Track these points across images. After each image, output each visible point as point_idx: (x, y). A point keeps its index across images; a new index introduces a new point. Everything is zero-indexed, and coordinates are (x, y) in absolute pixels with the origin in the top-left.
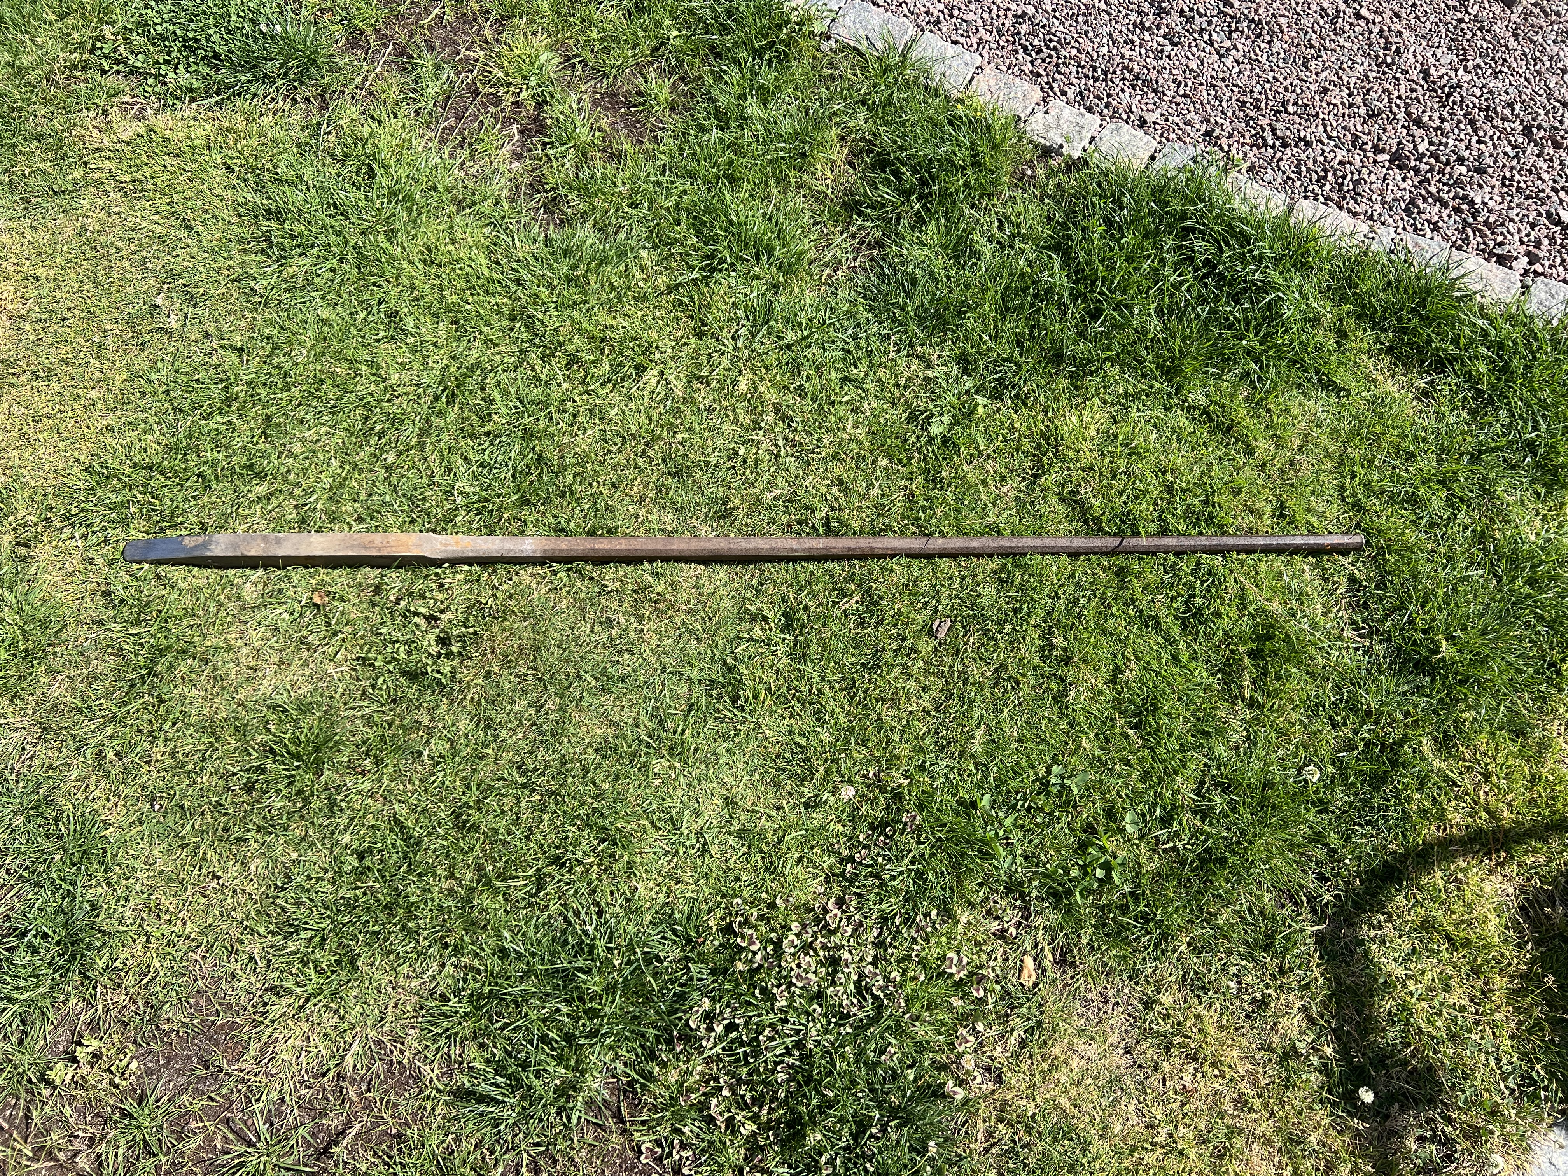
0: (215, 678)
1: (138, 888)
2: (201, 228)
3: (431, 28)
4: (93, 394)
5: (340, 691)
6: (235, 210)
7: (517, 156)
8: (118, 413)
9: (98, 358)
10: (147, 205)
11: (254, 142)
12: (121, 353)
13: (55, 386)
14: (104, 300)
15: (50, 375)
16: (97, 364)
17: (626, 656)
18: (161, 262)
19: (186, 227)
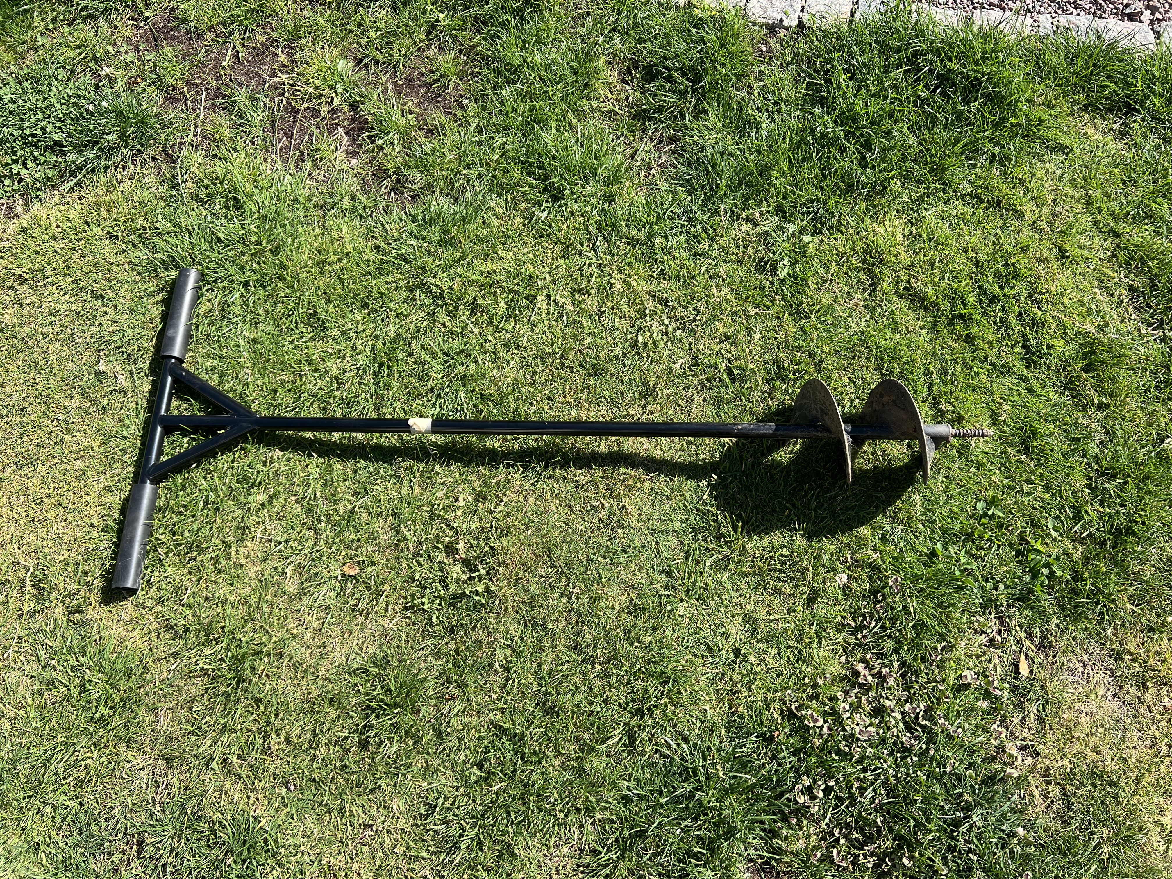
0: (294, 665)
1: (307, 859)
2: (111, 295)
3: (232, 67)
4: (79, 464)
5: (404, 638)
6: (133, 270)
7: (351, 154)
8: (109, 473)
9: (68, 432)
10: (53, 289)
11: (124, 208)
12: (87, 422)
13: (41, 470)
14: (52, 381)
15: (32, 462)
16: (71, 438)
17: (620, 531)
18: (88, 334)
19: (97, 298)
